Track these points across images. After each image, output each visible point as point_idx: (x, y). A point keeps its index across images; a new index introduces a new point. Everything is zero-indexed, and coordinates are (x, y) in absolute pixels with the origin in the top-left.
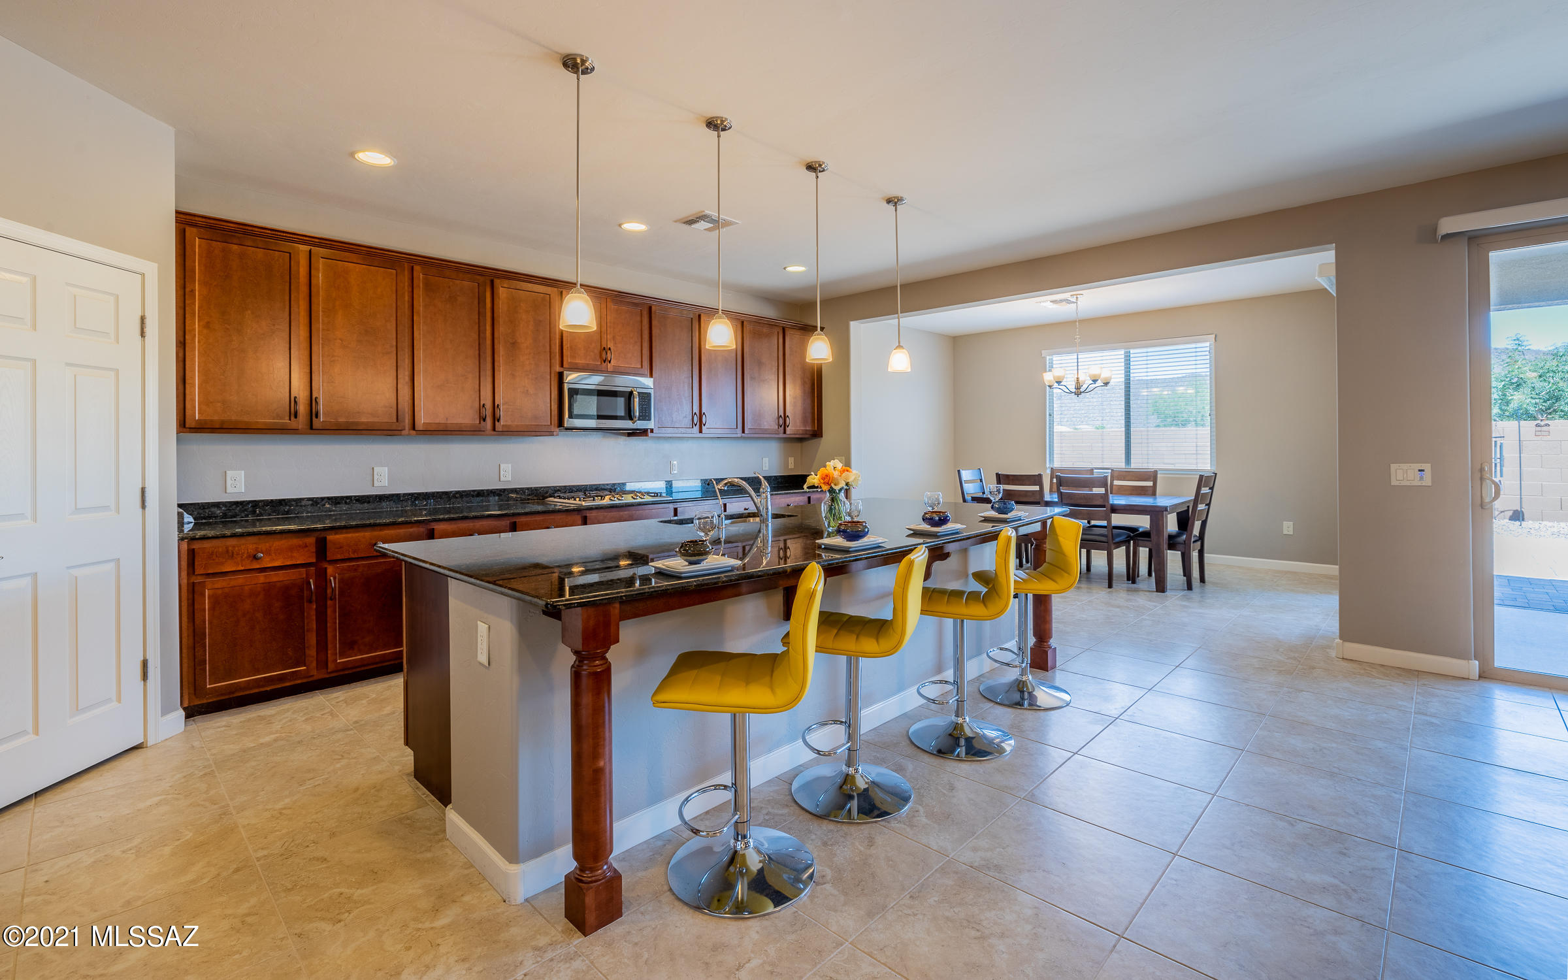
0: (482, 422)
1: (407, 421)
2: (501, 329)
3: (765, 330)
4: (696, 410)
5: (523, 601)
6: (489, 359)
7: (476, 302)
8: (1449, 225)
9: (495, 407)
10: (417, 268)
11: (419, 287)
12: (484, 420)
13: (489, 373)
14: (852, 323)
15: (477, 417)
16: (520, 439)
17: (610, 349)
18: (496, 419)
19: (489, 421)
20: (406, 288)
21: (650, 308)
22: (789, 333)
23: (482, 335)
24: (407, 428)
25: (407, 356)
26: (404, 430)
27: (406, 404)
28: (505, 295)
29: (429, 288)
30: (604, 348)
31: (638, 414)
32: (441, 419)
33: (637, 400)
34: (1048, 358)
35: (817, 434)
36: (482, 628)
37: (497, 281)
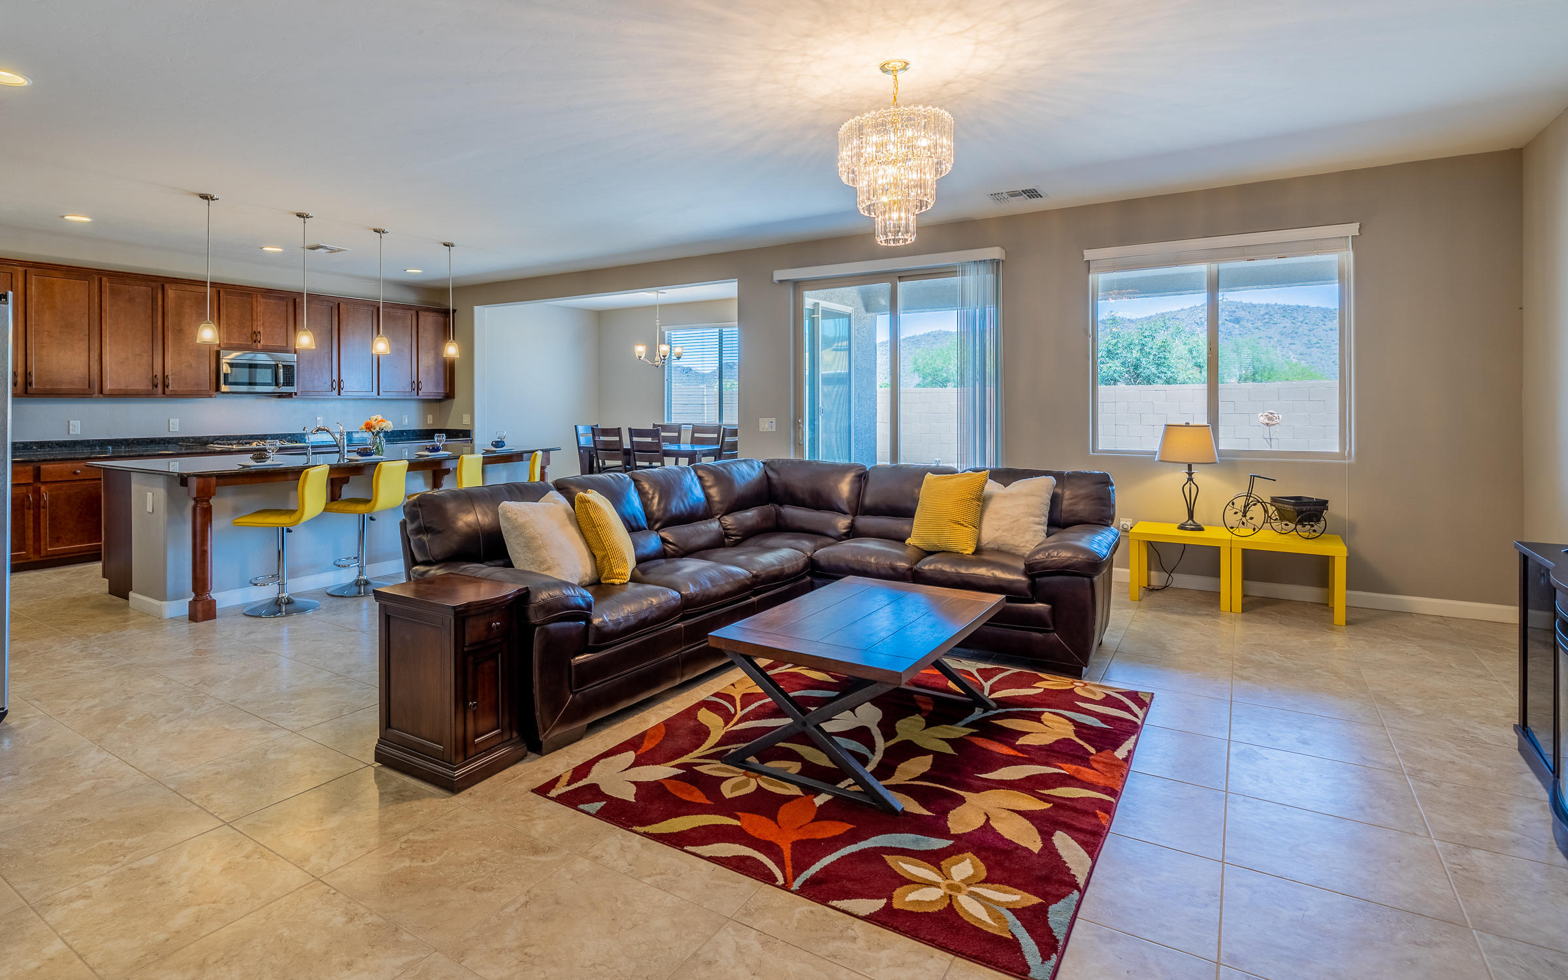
0: (154, 388)
1: (96, 388)
2: (170, 320)
3: (399, 313)
4: (335, 377)
5: (169, 475)
6: (160, 342)
7: (150, 301)
8: (779, 275)
9: (165, 377)
10: (104, 279)
11: (106, 292)
12: (156, 386)
13: (160, 352)
14: (476, 308)
15: (151, 384)
16: (185, 400)
17: (259, 332)
18: (165, 386)
19: (160, 387)
20: (96, 293)
21: (295, 300)
22: (422, 314)
23: (154, 325)
24: (96, 392)
25: (96, 341)
26: (94, 394)
27: (96, 376)
28: (173, 295)
29: (113, 292)
30: (255, 332)
31: (282, 381)
32: (122, 386)
33: (281, 371)
34: (666, 332)
35: (449, 395)
36: (150, 495)
37: (167, 286)
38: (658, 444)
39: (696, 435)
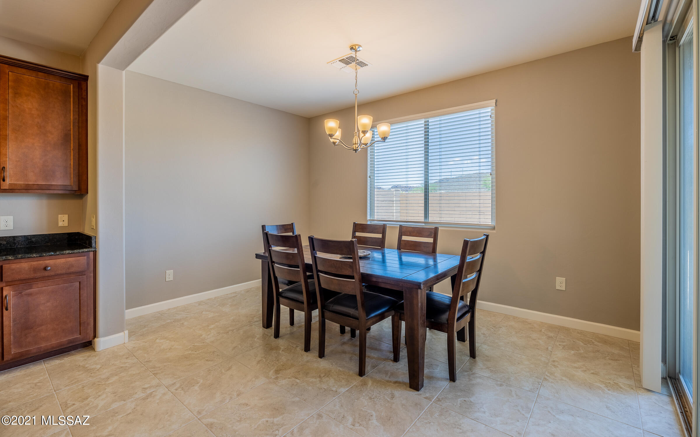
38: (354, 266)
39: (404, 238)
